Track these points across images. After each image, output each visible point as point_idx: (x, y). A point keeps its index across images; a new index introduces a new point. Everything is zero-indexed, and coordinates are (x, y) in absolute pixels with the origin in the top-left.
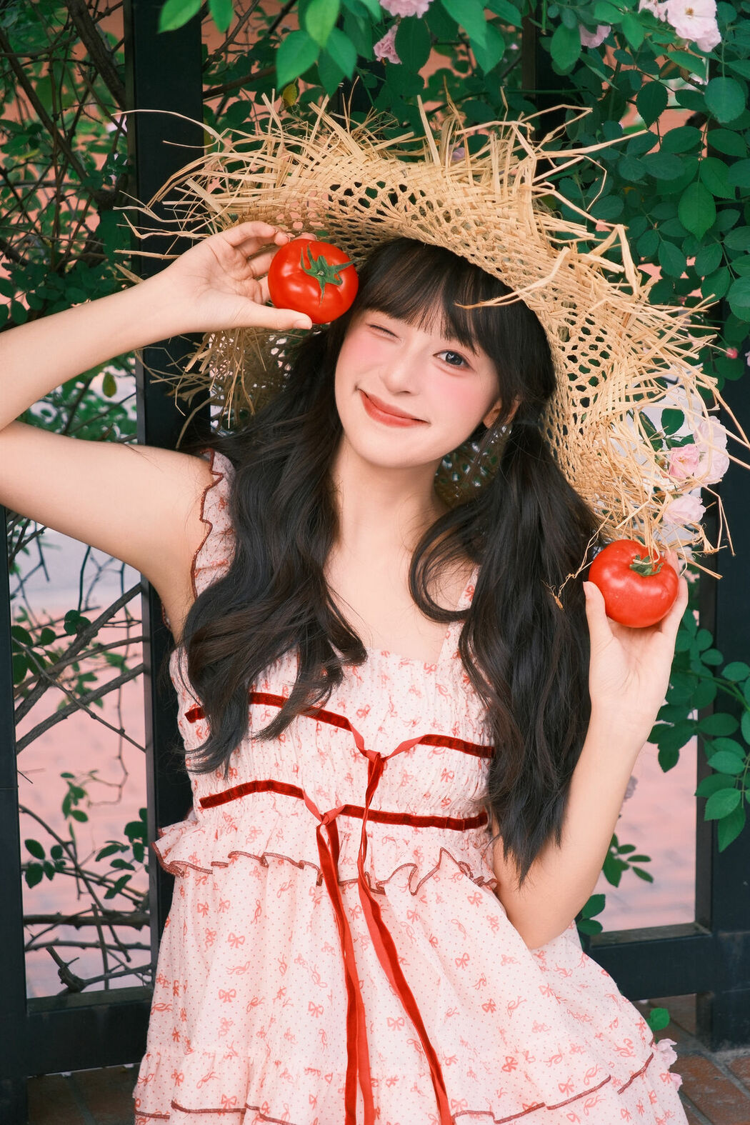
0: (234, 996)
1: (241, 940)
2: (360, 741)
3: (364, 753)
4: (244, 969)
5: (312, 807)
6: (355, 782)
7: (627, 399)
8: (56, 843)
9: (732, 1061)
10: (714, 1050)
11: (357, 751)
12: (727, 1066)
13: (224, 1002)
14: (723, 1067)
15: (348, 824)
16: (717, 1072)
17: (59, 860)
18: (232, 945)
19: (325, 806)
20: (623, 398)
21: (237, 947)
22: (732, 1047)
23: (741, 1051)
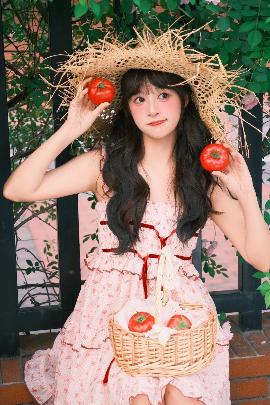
0: (106, 312)
1: (112, 296)
2: (157, 233)
3: (159, 237)
4: (111, 305)
5: (140, 256)
6: (153, 246)
8: (37, 261)
9: (249, 335)
10: (243, 331)
11: (156, 235)
12: (247, 337)
13: (103, 314)
14: (245, 337)
15: (150, 260)
16: (243, 339)
17: (37, 267)
19: (144, 255)
20: (216, 102)
21: (110, 298)
22: (249, 330)
23: (252, 332)
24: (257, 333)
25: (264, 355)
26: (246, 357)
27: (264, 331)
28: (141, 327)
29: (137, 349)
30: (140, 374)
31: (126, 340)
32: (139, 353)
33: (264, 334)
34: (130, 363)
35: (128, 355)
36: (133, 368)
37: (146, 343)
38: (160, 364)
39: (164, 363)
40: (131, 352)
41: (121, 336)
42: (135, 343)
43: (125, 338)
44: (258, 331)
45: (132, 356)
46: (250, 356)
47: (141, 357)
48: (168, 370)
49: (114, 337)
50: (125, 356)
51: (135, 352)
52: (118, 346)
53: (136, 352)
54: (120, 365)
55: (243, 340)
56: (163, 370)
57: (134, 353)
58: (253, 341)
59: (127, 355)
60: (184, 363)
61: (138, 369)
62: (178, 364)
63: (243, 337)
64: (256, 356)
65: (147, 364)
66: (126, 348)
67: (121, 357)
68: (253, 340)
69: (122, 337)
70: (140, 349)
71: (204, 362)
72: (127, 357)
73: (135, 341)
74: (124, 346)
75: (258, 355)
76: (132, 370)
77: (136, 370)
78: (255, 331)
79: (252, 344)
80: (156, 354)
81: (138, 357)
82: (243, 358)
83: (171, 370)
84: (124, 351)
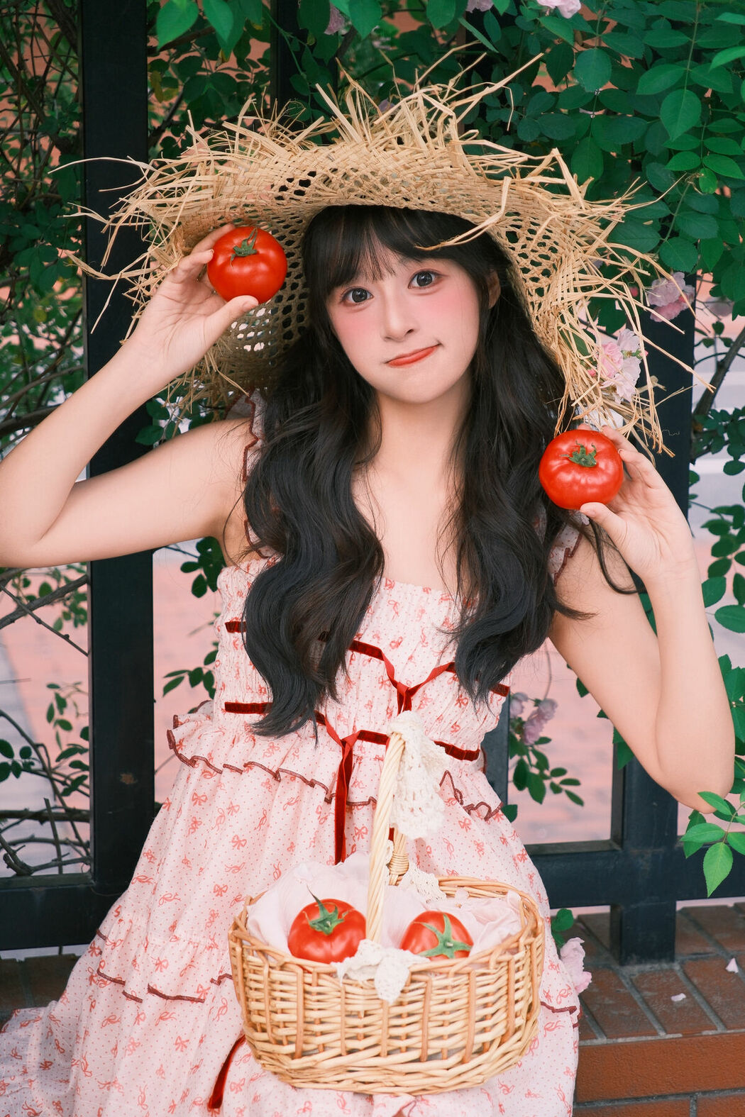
0: (225, 892)
1: (243, 843)
2: (391, 671)
3: (395, 684)
4: (239, 869)
5: (332, 734)
6: (373, 709)
7: (576, 290)
8: (27, 744)
9: (637, 975)
10: (622, 964)
11: (386, 678)
12: (631, 980)
13: (217, 895)
14: (628, 980)
15: (361, 748)
16: (622, 986)
17: (27, 761)
18: (234, 846)
19: (344, 732)
20: (572, 289)
21: (238, 848)
22: (639, 962)
23: (647, 967)
24: (662, 970)
25: (680, 1035)
26: (629, 1040)
27: (682, 964)
28: (327, 946)
29: (312, 1010)
30: (317, 1082)
31: (281, 983)
32: (318, 1022)
33: (680, 974)
34: (291, 1048)
35: (285, 1027)
36: (297, 1064)
37: (339, 994)
38: (378, 1055)
39: (389, 1053)
40: (294, 1018)
41: (266, 970)
42: (305, 992)
43: (277, 975)
44: (665, 966)
45: (297, 1028)
46: (641, 1035)
47: (322, 1033)
48: (400, 1073)
49: (246, 971)
50: (275, 1030)
51: (305, 1017)
52: (255, 997)
53: (308, 1020)
54: (261, 1053)
55: (622, 990)
56: (385, 1074)
57: (301, 1021)
58: (648, 994)
59: (281, 1025)
60: (445, 1056)
61: (311, 1068)
62: (430, 1058)
63: (620, 982)
64: (658, 1038)
65: (340, 1055)
66: (280, 1005)
67: (264, 1031)
68: (649, 989)
69: (269, 973)
70: (319, 1010)
71: (505, 1054)
72: (282, 1032)
73: (308, 988)
74: (275, 999)
75: (662, 1035)
76: (295, 1070)
77: (307, 1071)
78: (657, 966)
79: (645, 1002)
80: (365, 1026)
81: (315, 1034)
82: (620, 1040)
83: (407, 1074)
84: (274, 1016)
